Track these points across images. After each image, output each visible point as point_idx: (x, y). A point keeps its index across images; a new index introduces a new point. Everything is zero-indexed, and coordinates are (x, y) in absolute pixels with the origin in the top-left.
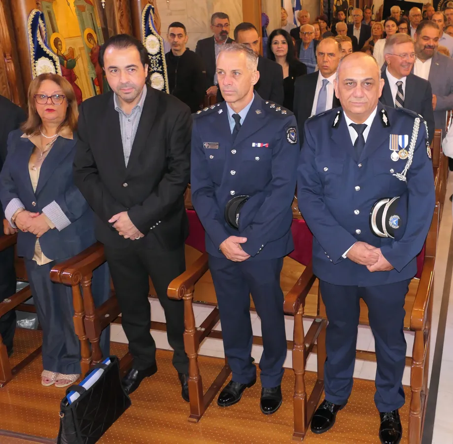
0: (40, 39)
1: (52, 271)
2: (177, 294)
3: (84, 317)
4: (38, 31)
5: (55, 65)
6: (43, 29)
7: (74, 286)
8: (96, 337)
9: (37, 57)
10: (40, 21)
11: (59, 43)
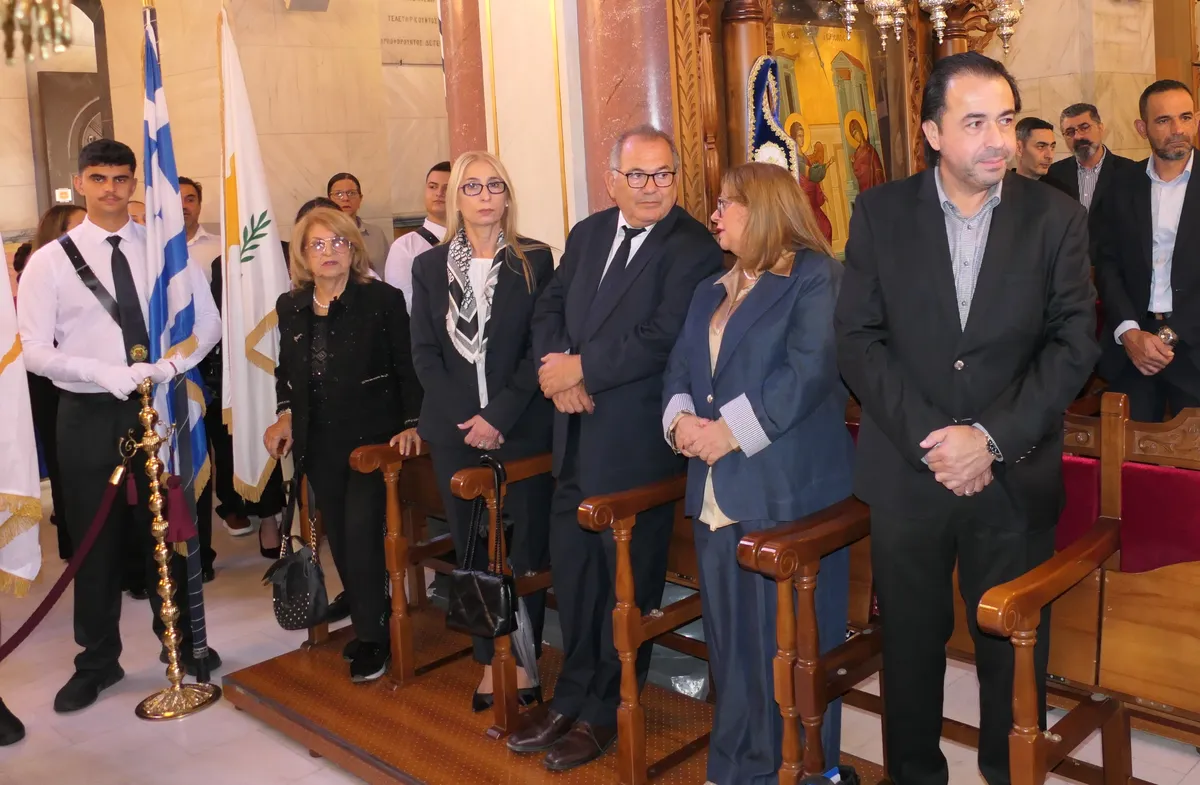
0: (766, 110)
1: (742, 542)
2: (1000, 619)
3: (794, 663)
4: (765, 94)
5: (788, 157)
6: (774, 92)
7: (783, 579)
8: (816, 715)
9: (759, 142)
10: (770, 77)
11: (800, 132)
